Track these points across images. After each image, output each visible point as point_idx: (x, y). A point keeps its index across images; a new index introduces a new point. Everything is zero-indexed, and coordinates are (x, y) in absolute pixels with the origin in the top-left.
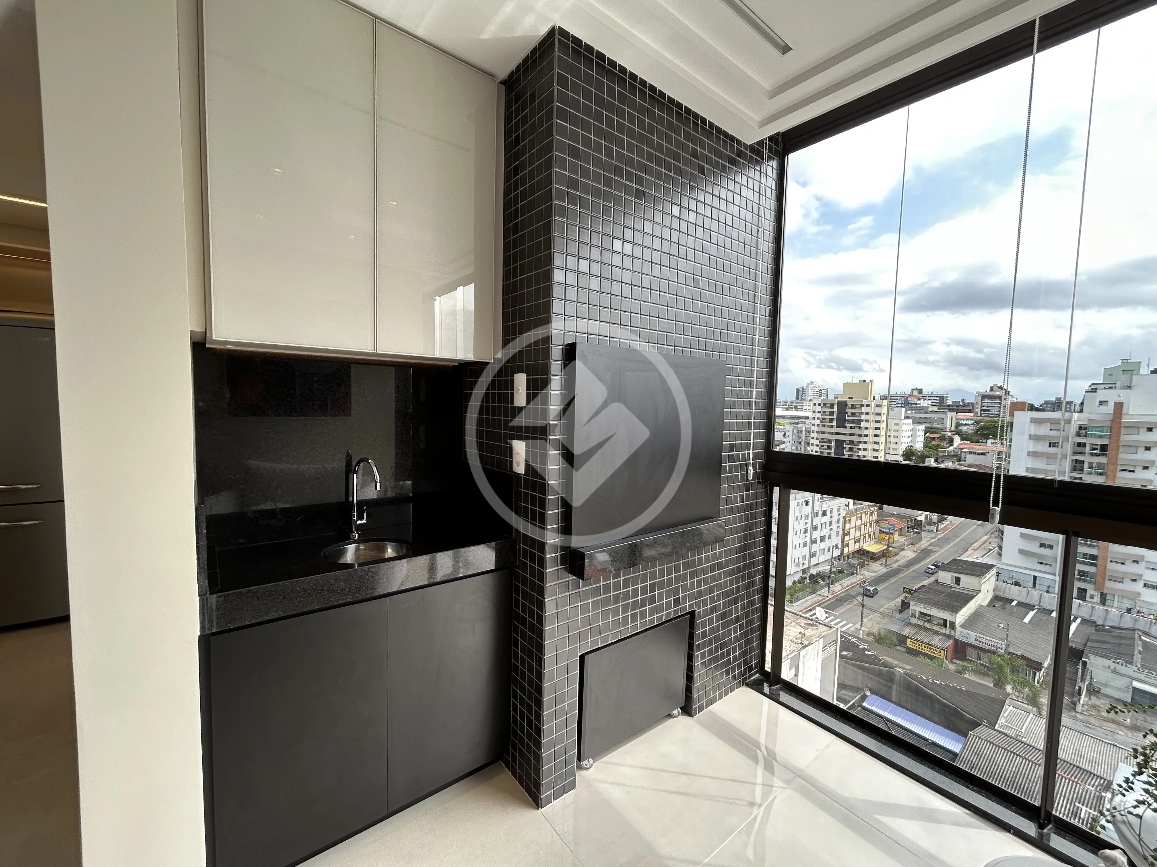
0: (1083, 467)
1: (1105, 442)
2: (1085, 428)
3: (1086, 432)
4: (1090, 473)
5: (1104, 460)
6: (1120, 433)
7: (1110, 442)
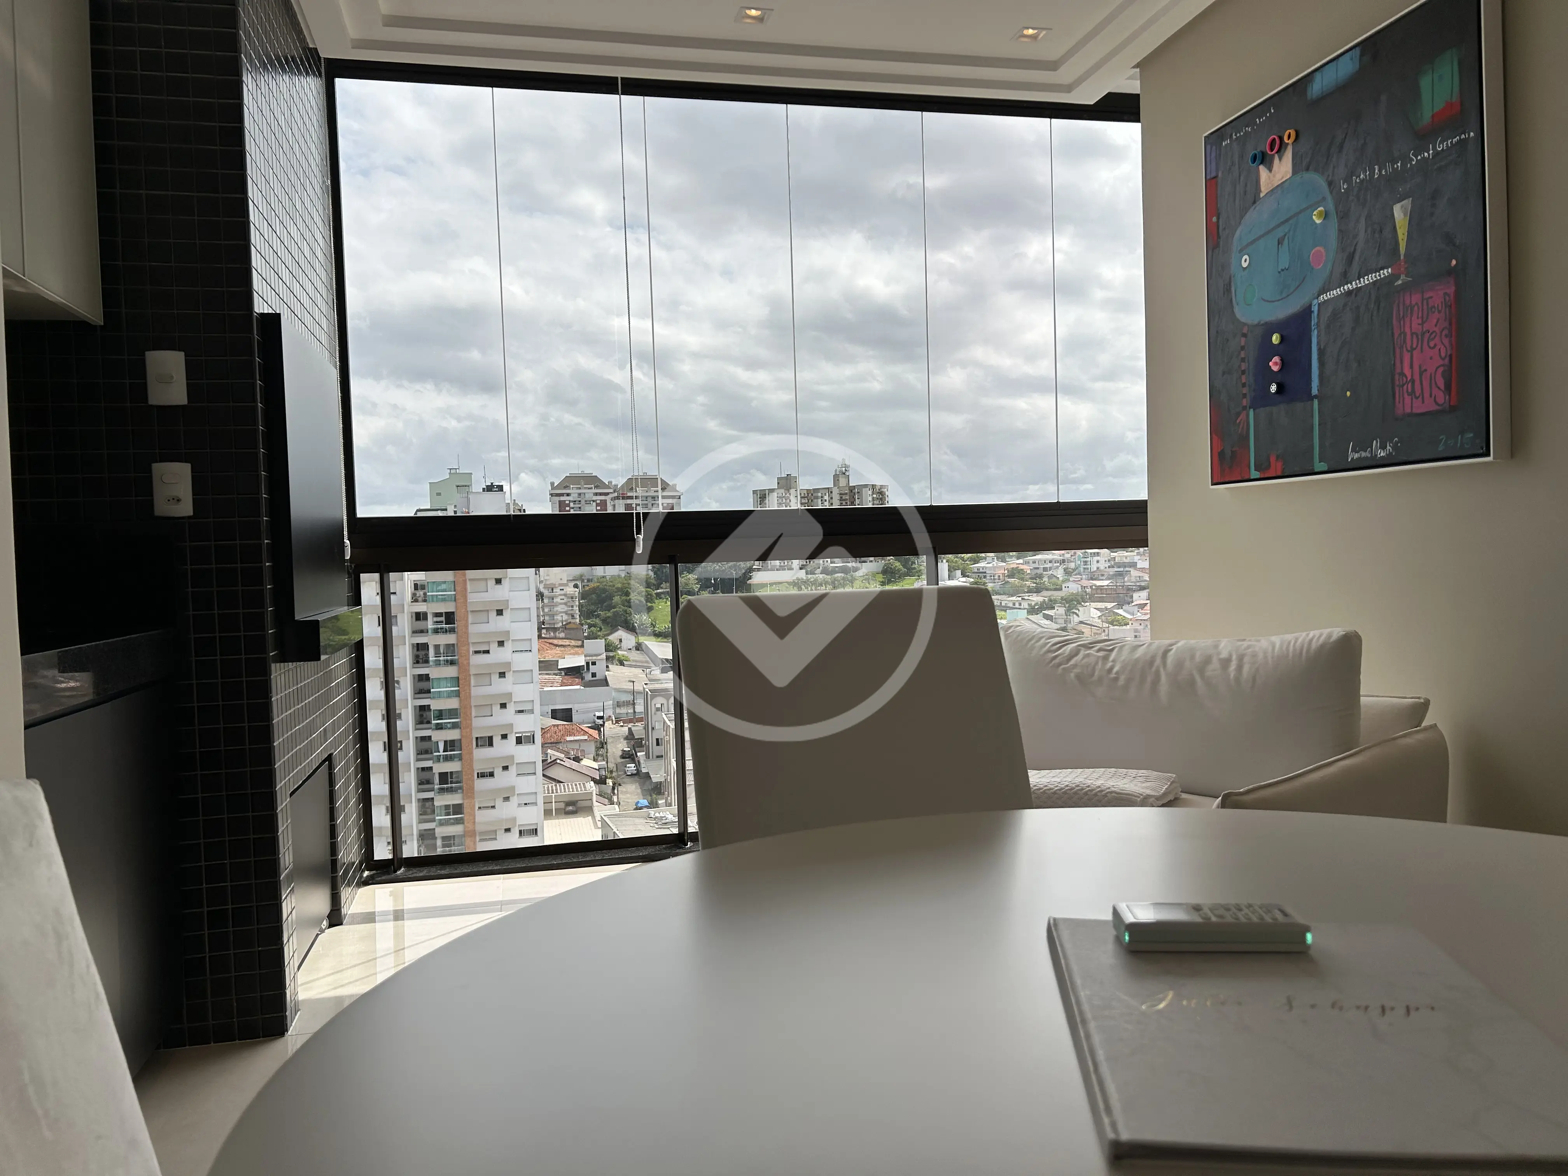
0: (427, 655)
1: (449, 607)
2: (423, 587)
3: (425, 594)
4: (438, 663)
5: (451, 639)
6: (466, 589)
7: (456, 607)
